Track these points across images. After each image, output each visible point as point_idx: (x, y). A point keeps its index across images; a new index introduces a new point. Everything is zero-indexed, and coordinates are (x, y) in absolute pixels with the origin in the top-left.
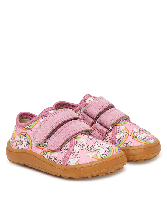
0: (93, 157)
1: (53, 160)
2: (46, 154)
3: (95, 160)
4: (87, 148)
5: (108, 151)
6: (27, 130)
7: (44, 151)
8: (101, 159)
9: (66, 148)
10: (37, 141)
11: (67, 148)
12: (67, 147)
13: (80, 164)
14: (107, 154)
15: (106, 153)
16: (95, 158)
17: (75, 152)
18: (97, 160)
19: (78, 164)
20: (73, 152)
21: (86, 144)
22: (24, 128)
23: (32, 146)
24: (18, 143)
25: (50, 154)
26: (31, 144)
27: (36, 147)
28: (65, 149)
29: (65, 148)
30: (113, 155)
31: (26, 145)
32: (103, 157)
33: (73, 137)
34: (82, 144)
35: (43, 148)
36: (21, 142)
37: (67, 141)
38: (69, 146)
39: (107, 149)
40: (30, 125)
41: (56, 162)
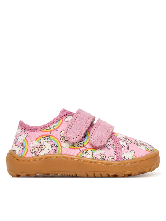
1: (99, 158)
2: (87, 154)
6: (51, 131)
7: (82, 151)
10: (73, 139)
13: (137, 157)
22: (45, 130)
23: (63, 148)
24: (36, 150)
26: (60, 147)
27: (69, 148)
31: (51, 149)
35: (81, 148)
36: (41, 147)
40: (53, 125)
41: (106, 159)
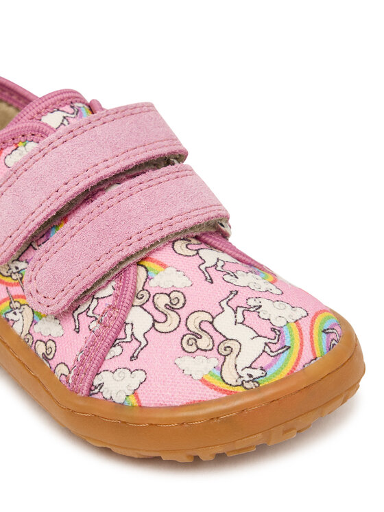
0: (203, 380)
3: (211, 395)
4: (183, 330)
5: (278, 346)
8: (241, 389)
9: (97, 311)
11: (99, 311)
12: (103, 305)
14: (270, 366)
15: (265, 360)
16: (212, 386)
17: (129, 339)
18: (221, 395)
19: (136, 404)
20: (122, 335)
21: (182, 301)
25: (34, 322)
28: (90, 313)
29: (92, 308)
30: (299, 368)
32: (247, 378)
33: (130, 262)
34: (167, 300)
37: (103, 279)
38: (110, 301)
39: (272, 335)
